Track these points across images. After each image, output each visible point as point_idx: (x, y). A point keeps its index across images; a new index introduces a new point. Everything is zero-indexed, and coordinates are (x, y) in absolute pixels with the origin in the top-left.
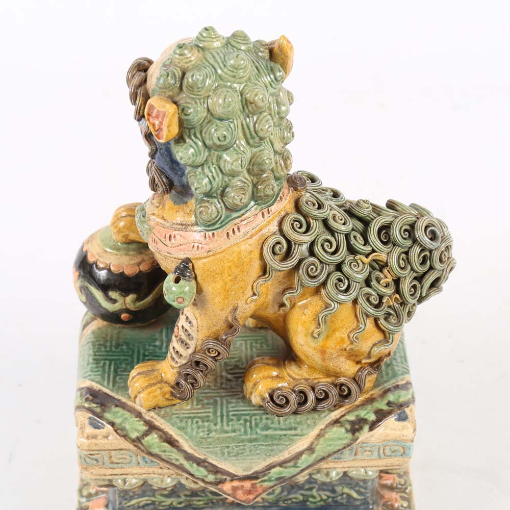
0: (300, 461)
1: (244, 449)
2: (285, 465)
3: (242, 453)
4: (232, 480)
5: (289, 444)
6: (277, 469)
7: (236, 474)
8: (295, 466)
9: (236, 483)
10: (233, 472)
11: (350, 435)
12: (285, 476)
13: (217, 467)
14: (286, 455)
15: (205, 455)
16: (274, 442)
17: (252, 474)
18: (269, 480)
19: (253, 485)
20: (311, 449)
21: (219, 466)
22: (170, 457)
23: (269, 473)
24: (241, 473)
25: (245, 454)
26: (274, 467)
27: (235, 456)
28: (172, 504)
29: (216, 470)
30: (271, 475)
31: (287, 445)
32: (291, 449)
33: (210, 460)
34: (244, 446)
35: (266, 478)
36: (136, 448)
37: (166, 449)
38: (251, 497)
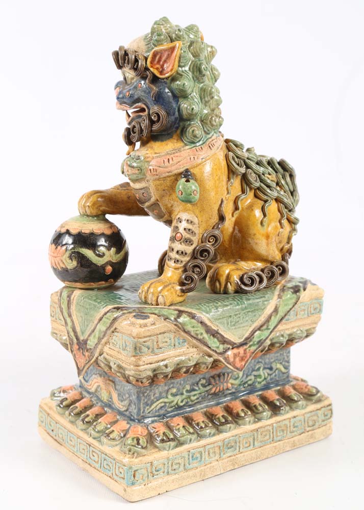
0: (270, 323)
1: (239, 317)
2: (262, 328)
3: (238, 321)
4: (233, 349)
5: (264, 308)
6: (258, 332)
7: (235, 342)
8: (268, 329)
9: (235, 351)
10: (234, 341)
11: (294, 296)
12: (262, 339)
13: (224, 337)
14: (262, 319)
15: (217, 326)
16: (256, 308)
17: (244, 341)
18: (254, 345)
19: (245, 350)
20: (276, 310)
21: (225, 336)
22: (197, 332)
23: (253, 337)
24: (238, 341)
25: (240, 322)
26: (256, 331)
27: (234, 325)
28: (177, 404)
29: (224, 341)
30: (254, 339)
31: (263, 309)
32: (265, 313)
33: (220, 332)
34: (239, 314)
35: (251, 343)
36: (176, 327)
37: (194, 324)
38: (243, 363)
